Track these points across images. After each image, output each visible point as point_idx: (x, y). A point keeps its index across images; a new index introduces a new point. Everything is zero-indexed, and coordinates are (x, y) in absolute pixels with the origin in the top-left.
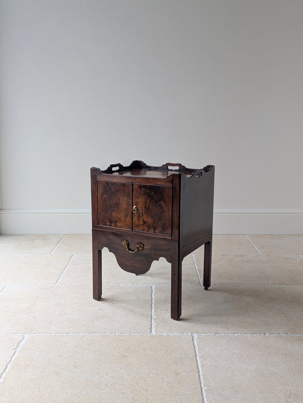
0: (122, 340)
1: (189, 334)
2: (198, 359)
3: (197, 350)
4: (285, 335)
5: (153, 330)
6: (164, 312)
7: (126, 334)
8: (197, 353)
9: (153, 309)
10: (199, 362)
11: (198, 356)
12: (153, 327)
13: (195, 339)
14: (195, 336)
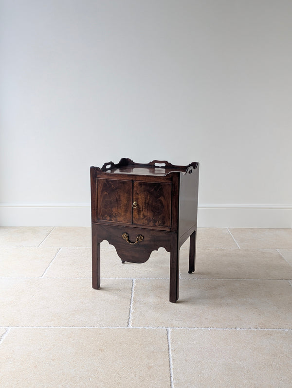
0: (100, 334)
1: (164, 328)
2: (170, 353)
3: (170, 344)
4: (255, 330)
5: (130, 323)
6: (142, 305)
7: (104, 328)
8: (170, 347)
9: (132, 302)
10: (171, 356)
11: (170, 350)
12: (130, 320)
13: (169, 333)
14: (170, 330)
